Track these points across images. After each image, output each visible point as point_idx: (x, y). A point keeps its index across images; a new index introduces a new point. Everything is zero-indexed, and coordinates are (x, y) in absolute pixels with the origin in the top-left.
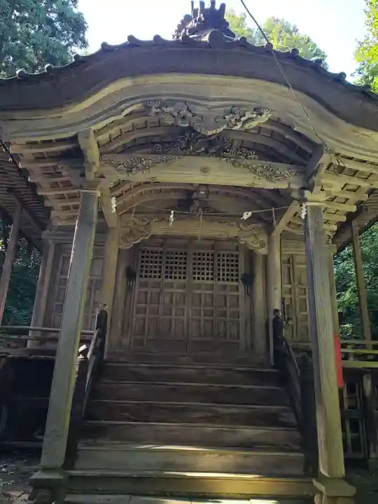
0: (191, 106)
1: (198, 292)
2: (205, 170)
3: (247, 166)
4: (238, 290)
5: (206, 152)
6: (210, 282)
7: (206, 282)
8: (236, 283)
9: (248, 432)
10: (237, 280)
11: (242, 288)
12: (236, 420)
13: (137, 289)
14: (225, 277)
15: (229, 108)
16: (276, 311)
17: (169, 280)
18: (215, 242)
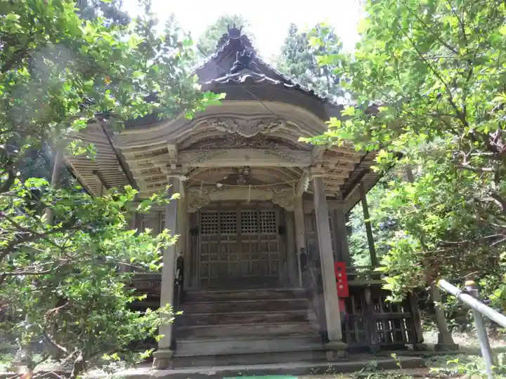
0: (237, 120)
1: (247, 241)
2: (247, 158)
3: (274, 154)
4: (275, 238)
5: (247, 145)
6: (255, 234)
7: (251, 234)
8: (274, 233)
9: (284, 327)
10: (275, 231)
11: (278, 236)
12: (277, 320)
13: (201, 243)
14: (266, 229)
15: (259, 120)
16: (302, 249)
17: (223, 234)
18: (257, 204)
